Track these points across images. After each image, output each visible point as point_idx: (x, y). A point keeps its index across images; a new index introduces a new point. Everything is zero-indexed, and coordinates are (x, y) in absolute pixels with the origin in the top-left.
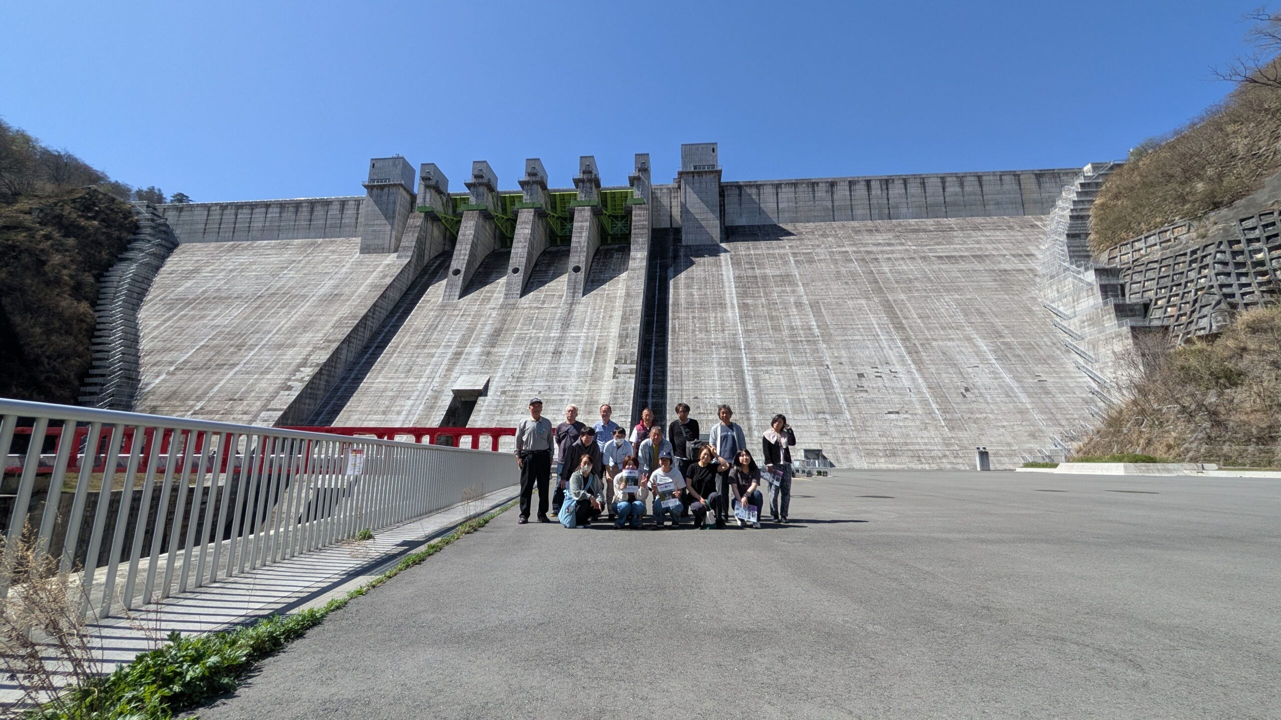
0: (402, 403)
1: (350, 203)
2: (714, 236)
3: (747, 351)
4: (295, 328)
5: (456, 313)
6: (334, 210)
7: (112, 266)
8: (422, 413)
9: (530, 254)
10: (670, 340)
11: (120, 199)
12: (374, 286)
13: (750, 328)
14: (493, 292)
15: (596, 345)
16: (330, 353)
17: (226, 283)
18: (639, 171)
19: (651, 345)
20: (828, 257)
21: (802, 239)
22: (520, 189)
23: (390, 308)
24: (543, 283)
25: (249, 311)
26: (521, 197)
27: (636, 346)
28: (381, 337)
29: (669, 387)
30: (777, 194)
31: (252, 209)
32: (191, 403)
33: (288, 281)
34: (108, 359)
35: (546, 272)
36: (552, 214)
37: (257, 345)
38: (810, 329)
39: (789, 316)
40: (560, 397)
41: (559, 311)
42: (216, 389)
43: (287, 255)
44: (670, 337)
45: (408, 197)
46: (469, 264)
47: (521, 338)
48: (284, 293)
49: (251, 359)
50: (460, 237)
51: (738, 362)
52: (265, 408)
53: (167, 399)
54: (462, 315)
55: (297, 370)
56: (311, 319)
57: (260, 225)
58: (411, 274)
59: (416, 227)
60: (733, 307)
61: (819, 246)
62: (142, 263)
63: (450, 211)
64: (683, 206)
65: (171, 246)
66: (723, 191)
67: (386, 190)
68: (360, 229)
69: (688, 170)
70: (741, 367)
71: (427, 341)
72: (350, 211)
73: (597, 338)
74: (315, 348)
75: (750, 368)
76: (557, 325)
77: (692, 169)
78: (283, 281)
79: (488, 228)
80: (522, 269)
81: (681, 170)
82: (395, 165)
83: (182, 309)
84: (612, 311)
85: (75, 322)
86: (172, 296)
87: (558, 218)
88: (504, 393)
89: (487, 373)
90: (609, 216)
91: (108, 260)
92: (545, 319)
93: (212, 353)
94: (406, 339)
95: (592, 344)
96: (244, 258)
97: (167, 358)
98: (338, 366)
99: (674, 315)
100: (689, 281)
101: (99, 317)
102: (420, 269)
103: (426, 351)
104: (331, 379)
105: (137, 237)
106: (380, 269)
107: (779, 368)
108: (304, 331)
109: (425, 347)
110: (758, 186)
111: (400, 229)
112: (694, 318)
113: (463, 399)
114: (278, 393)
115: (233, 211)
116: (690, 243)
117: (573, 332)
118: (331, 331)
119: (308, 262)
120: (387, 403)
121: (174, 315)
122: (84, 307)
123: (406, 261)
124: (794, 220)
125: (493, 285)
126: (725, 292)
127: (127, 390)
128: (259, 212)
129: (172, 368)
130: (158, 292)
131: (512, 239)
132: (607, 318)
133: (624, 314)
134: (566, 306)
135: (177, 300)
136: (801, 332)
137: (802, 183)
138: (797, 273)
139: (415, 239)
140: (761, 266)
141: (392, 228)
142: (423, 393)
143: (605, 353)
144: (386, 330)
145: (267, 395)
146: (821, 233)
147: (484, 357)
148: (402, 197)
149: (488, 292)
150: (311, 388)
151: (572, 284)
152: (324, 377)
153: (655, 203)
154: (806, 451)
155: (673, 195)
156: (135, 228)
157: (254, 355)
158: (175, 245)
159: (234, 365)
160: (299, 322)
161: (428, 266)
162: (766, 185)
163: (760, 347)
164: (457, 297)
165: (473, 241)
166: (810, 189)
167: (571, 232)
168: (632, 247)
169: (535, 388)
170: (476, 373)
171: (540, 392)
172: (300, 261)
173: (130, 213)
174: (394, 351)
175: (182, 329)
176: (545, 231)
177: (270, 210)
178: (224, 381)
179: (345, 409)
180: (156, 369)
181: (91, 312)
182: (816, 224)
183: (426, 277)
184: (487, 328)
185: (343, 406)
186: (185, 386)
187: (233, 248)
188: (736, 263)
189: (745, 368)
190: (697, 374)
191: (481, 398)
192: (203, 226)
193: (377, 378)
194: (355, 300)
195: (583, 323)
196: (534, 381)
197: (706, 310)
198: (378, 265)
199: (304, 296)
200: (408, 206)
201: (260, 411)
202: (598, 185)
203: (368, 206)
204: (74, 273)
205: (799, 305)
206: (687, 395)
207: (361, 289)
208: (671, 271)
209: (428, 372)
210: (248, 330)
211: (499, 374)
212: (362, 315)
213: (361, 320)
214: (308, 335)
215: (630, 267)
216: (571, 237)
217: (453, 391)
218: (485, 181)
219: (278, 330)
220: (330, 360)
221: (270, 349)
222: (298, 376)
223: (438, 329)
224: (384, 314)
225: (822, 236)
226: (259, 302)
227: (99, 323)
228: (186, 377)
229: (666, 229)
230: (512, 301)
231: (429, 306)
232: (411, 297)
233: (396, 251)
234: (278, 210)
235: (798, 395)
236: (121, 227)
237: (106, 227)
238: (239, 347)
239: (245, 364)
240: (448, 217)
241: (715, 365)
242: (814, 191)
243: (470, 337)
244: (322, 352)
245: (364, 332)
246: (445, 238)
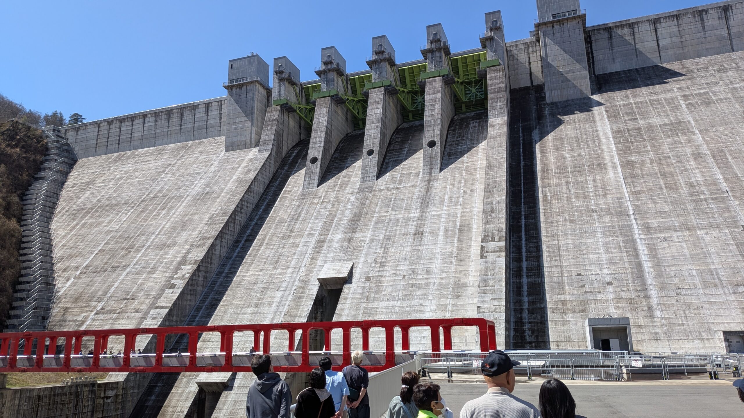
0: (272, 294)
1: (213, 104)
2: (583, 89)
3: (637, 217)
4: (174, 227)
5: (316, 200)
6: (200, 113)
7: (31, 185)
8: (291, 304)
9: (383, 134)
10: (541, 211)
11: (34, 126)
12: (240, 182)
13: (638, 189)
14: (349, 176)
15: (458, 223)
16: (206, 250)
17: (115, 191)
18: (491, 30)
19: (520, 218)
20: (730, 95)
21: (694, 78)
22: (368, 68)
23: (256, 201)
24: (399, 162)
25: (135, 215)
26: (370, 77)
27: (504, 220)
28: (249, 231)
29: (545, 264)
30: (656, 30)
31: (133, 121)
32: (94, 303)
33: (165, 184)
34: (31, 268)
35: (401, 150)
36: (402, 89)
37: (143, 246)
38: (715, 183)
39: (686, 170)
40: (425, 281)
41: (417, 189)
42: (112, 290)
43: (163, 160)
44: (541, 207)
45: (264, 92)
46: (325, 150)
47: (380, 221)
48: (163, 196)
49: (139, 260)
50: (315, 125)
51: (627, 230)
52: (153, 306)
53: (76, 301)
54: (322, 203)
55: (178, 268)
56: (187, 218)
57: (140, 134)
58: (272, 166)
59: (273, 120)
60: (614, 166)
61: (716, 83)
62: (51, 181)
63: (304, 100)
64: (544, 61)
65: (71, 162)
66: (590, 37)
67: (244, 88)
68: (224, 128)
69: (547, 20)
70: (632, 235)
71: (291, 231)
72: (214, 112)
73: (459, 214)
74: (192, 245)
75: (643, 237)
76: (416, 205)
77: (551, 19)
78: (162, 184)
79: (340, 112)
80: (376, 150)
81: (538, 21)
82: (250, 63)
83: (83, 218)
84: (473, 184)
85: (7, 237)
86: (74, 207)
87: (408, 93)
88: (368, 279)
89: (350, 260)
90: (462, 83)
91: (28, 181)
92: (403, 199)
93: (108, 257)
94: (272, 231)
95: (455, 222)
96: (128, 167)
97: (74, 264)
98: (213, 261)
99: (543, 183)
100: (558, 142)
101: (24, 231)
102: (279, 161)
103: (291, 241)
104: (208, 275)
105: (47, 157)
106: (244, 164)
107: (679, 234)
108: (182, 230)
109: (289, 237)
110: (631, 25)
111: (259, 124)
112: (567, 183)
113: (329, 288)
114: (164, 291)
115: (118, 125)
116: (556, 100)
117: (433, 211)
118: (205, 228)
119: (181, 165)
120: (258, 295)
121: (77, 224)
122: (13, 223)
123: (267, 154)
124: (679, 58)
125: (350, 169)
126: (602, 150)
127: (46, 294)
128: (138, 122)
129: (78, 273)
130: (65, 204)
131: (364, 121)
132: (468, 193)
133: (487, 186)
134: (424, 184)
135: (78, 210)
136: (704, 188)
137: (687, 13)
138: (691, 119)
139: (273, 132)
140: (644, 115)
141: (252, 125)
142: (291, 284)
143: (469, 230)
144: (253, 223)
145: (154, 293)
146: (717, 67)
147: (346, 244)
148: (259, 92)
149: (345, 177)
150: (191, 285)
151: (429, 160)
152: (202, 274)
153: (511, 62)
154: (725, 333)
155: (531, 50)
156: (45, 151)
157: (141, 256)
158: (75, 161)
159: (126, 267)
160: (177, 222)
161: (287, 157)
162: (642, 22)
163: (653, 210)
164: (316, 185)
165: (327, 128)
166: (698, 19)
167: (423, 105)
168: (490, 114)
169: (398, 272)
170: (340, 260)
171: (404, 277)
172: (175, 164)
173: (41, 137)
174: (262, 243)
175: (84, 236)
176: (396, 108)
177: (147, 120)
178: (119, 281)
179: (221, 303)
180: (66, 274)
181: (18, 227)
182: (710, 58)
183: (286, 168)
184: (347, 213)
185: (220, 301)
186: (88, 288)
187: (119, 158)
188: (613, 116)
189: (637, 236)
190: (578, 248)
191: (346, 286)
192: (95, 141)
193: (248, 271)
194: (224, 197)
195: (442, 201)
196: (397, 266)
197: (581, 173)
198: (242, 161)
199: (180, 197)
200: (265, 100)
201: (149, 309)
202: (447, 52)
203: (229, 105)
204: (4, 195)
205: (697, 156)
206: (568, 272)
207: (229, 185)
208: (535, 134)
209: (294, 262)
210: (135, 233)
211: (362, 260)
212: (231, 211)
213: (231, 216)
214: (186, 233)
215: (489, 136)
216: (423, 110)
217: (319, 279)
218: (334, 66)
219: (160, 231)
220: (206, 256)
221: (154, 249)
222: (180, 274)
223: (301, 218)
224: (251, 207)
225: (719, 71)
226: (142, 206)
227: (24, 237)
228: (89, 279)
229: (526, 89)
230: (368, 184)
231: (291, 196)
232: (274, 188)
233: (257, 145)
234: (153, 119)
235: (707, 264)
236: (36, 151)
237: (26, 152)
238: (129, 249)
239: (135, 265)
240: (302, 107)
241: (599, 235)
242: (702, 20)
243: (331, 224)
244: (199, 249)
245: (234, 227)
246: (300, 127)
